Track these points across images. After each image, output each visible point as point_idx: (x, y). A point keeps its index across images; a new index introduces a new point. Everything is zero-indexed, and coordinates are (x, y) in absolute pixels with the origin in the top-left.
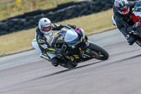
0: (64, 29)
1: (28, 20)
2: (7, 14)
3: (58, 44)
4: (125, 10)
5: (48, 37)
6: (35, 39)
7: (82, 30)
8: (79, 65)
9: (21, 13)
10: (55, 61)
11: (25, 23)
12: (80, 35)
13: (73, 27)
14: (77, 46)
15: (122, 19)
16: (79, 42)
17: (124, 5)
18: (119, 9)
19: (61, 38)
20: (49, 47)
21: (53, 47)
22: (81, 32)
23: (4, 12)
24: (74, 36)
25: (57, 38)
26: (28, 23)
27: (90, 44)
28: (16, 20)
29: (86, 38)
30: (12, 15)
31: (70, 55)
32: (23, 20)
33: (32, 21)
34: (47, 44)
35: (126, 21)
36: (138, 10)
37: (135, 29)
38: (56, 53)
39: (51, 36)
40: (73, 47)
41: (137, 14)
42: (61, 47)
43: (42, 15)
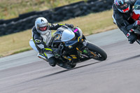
3: (55, 44)
5: (44, 37)
7: (80, 30)
8: (78, 65)
10: (53, 61)
12: (78, 35)
13: (71, 27)
14: (74, 46)
16: (76, 42)
17: (125, 3)
18: (119, 7)
19: (58, 38)
20: (46, 47)
21: (50, 47)
22: (78, 31)
24: (71, 36)
25: (54, 38)
29: (84, 38)
31: (67, 55)
37: (135, 28)
38: (53, 53)
39: (48, 36)
40: (70, 47)
42: (58, 47)
43: (5, 25)
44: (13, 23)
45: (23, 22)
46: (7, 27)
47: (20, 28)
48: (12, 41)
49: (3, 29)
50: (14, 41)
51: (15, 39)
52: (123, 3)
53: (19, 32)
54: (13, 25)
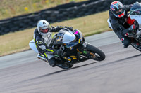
0: (61, 31)
1: (61, 12)
2: (40, 6)
3: (56, 45)
4: (120, 14)
6: (33, 40)
9: (54, 5)
10: (53, 62)
11: (58, 15)
12: (78, 37)
14: (75, 48)
15: (117, 22)
17: (120, 9)
18: (115, 12)
20: (47, 48)
21: (51, 48)
23: (36, 4)
25: (55, 40)
26: (61, 15)
27: (88, 45)
28: (48, 12)
30: (45, 7)
31: (67, 56)
32: (56, 12)
33: (65, 13)
34: (45, 45)
35: (122, 24)
36: (134, 14)
37: (130, 32)
39: (49, 38)
40: (71, 48)
41: (132, 17)
42: (58, 48)
43: (76, 7)
44: (84, 5)
45: (94, 5)
46: (79, 9)
47: (92, 10)
48: (82, 23)
49: (74, 12)
50: (85, 24)
51: (86, 22)
52: (118, 8)
53: (90, 14)
54: (84, 8)
